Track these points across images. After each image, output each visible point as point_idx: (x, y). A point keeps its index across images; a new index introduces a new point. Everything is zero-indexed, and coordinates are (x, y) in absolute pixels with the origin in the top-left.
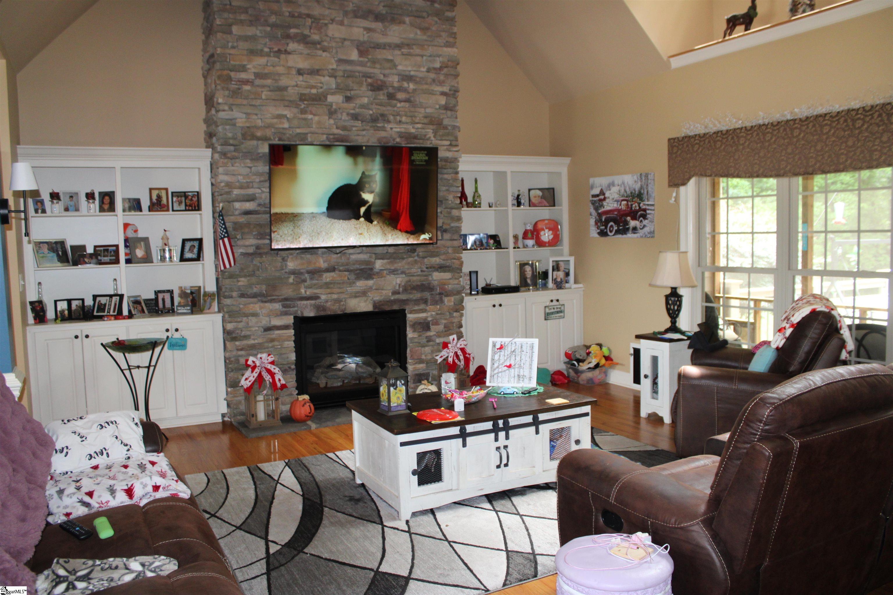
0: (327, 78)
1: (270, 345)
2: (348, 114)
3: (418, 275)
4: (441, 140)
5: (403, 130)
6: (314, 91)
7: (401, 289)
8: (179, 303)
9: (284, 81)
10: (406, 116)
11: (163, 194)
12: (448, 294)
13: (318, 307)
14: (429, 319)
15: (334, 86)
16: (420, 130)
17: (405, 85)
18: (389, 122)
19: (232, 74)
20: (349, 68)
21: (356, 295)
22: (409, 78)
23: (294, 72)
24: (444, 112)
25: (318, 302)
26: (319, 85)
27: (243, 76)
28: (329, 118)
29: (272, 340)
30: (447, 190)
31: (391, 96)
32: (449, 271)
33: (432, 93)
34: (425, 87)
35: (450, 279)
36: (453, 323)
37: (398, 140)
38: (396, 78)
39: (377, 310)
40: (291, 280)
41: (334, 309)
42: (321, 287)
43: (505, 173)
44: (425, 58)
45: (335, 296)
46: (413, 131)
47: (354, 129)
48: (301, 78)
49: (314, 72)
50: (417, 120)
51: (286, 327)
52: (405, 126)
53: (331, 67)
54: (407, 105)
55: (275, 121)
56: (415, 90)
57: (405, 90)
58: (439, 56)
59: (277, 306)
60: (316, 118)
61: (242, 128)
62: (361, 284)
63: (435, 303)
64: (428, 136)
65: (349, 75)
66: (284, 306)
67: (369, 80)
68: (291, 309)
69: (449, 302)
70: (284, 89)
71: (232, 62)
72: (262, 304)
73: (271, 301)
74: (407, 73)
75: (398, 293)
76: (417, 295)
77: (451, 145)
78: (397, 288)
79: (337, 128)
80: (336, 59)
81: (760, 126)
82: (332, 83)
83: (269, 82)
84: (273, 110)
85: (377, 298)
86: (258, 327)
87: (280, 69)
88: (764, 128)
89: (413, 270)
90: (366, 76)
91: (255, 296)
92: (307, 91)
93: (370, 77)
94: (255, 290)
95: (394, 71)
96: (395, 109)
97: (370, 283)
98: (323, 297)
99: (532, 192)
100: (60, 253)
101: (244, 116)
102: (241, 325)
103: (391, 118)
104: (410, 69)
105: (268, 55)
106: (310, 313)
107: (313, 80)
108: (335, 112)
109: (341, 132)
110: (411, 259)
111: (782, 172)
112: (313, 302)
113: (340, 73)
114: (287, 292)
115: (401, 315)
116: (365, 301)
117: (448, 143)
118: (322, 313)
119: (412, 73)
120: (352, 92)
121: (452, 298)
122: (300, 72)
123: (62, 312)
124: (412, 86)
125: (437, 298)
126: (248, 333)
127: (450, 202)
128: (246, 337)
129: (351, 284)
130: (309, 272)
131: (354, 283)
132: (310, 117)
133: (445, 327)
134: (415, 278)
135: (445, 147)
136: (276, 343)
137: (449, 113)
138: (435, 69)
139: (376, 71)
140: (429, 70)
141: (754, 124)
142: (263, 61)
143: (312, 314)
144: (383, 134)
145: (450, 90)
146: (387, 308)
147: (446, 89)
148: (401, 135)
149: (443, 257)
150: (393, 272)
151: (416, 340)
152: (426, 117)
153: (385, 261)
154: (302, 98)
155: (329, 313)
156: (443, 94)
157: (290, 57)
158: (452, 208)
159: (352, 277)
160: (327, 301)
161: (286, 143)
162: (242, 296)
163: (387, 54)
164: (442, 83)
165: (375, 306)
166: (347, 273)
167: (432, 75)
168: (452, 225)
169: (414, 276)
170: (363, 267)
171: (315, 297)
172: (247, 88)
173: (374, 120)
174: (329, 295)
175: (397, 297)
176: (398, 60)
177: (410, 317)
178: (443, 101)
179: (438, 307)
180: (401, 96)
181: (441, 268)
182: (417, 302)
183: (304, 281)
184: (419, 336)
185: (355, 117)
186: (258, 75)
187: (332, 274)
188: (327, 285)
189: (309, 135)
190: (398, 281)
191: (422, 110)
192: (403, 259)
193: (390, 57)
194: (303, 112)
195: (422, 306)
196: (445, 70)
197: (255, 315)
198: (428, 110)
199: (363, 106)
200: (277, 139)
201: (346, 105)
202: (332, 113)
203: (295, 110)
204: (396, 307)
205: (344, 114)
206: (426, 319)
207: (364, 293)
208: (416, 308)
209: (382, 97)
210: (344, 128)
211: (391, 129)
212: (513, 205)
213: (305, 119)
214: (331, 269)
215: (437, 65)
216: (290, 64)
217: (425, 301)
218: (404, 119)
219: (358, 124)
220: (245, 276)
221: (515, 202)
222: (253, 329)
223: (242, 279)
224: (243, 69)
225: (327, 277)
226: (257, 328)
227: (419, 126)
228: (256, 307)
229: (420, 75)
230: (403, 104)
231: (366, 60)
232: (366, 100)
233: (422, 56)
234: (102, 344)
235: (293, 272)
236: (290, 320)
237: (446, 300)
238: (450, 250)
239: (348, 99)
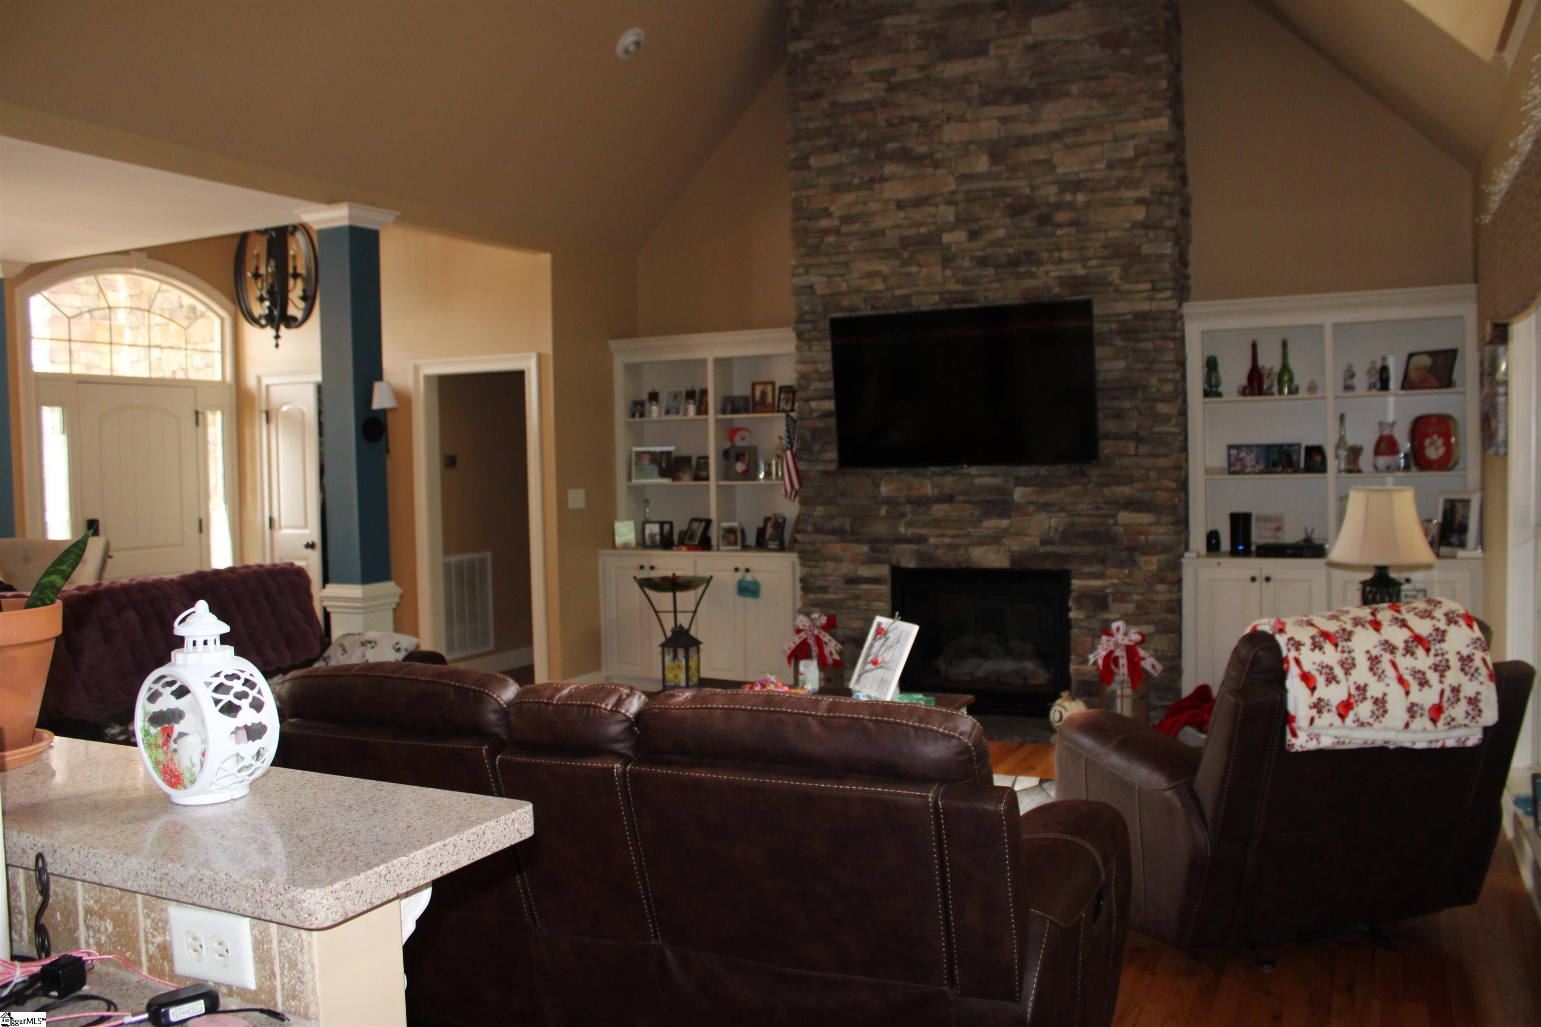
0: (942, 208)
1: (853, 604)
2: (972, 258)
3: (1089, 516)
4: (1137, 282)
5: (1064, 273)
6: (923, 230)
7: (1058, 536)
9: (878, 223)
10: (1070, 249)
11: (769, 388)
12: (1148, 549)
13: (920, 556)
14: (1109, 591)
15: (951, 218)
16: (1094, 270)
17: (1068, 197)
18: (1039, 263)
19: (811, 224)
20: (974, 186)
21: (981, 542)
22: (1077, 185)
23: (893, 206)
24: (1143, 232)
25: (923, 547)
26: (930, 220)
27: (824, 223)
28: (944, 268)
29: (857, 597)
30: (1146, 370)
31: (1044, 220)
32: (1148, 510)
33: (1119, 203)
34: (1106, 195)
35: (1151, 524)
36: (1152, 601)
37: (1056, 290)
38: (1053, 190)
39: (1016, 567)
40: (883, 512)
41: (946, 559)
42: (926, 525)
43: (1321, 326)
44: (1106, 145)
45: (947, 540)
46: (1081, 271)
47: (984, 280)
48: (902, 214)
49: (919, 202)
50: (1090, 253)
51: (876, 581)
52: (1067, 266)
53: (946, 189)
54: (1073, 230)
55: (865, 281)
56: (1087, 204)
57: (1070, 206)
58: (1133, 137)
59: (865, 548)
60: (924, 271)
61: (823, 296)
62: (991, 524)
63: (1121, 564)
64: (1109, 279)
65: (972, 198)
66: (873, 550)
67: (1008, 200)
68: (883, 556)
69: (1151, 564)
70: (882, 233)
71: (811, 207)
72: (844, 545)
73: (857, 541)
74: (1075, 178)
75: (1053, 543)
76: (1088, 549)
77: (1153, 289)
78: (1052, 533)
79: (957, 282)
80: (956, 176)
82: (948, 213)
83: (856, 227)
84: (862, 266)
85: (1016, 548)
86: (838, 576)
87: (874, 206)
89: (1080, 507)
90: (1001, 193)
91: (833, 532)
92: (912, 232)
93: (1008, 195)
94: (836, 523)
95: (1050, 178)
96: (1053, 240)
97: (1004, 523)
98: (932, 541)
99: (1415, 360)
100: (664, 465)
101: (825, 280)
102: (816, 571)
103: (1045, 255)
104: (1076, 169)
105: (858, 188)
106: (909, 563)
107: (917, 215)
108: (954, 257)
109: (959, 287)
110: (1075, 488)
112: (914, 547)
113: (960, 197)
114: (881, 529)
115: (1061, 578)
116: (997, 552)
117: (1148, 286)
118: (928, 565)
119: (1082, 176)
120: (982, 223)
121: (1155, 559)
122: (900, 205)
123: (652, 536)
124: (1080, 198)
125: (1124, 555)
126: (823, 583)
127: (1154, 390)
128: (824, 589)
129: (977, 522)
130: (910, 501)
131: (981, 522)
132: (914, 269)
133: (1138, 607)
134: (1081, 520)
135: (1144, 295)
136: (862, 603)
137: (1151, 233)
138: (1122, 161)
139: (1022, 185)
140: (1111, 166)
142: (850, 198)
143: (912, 565)
144: (1030, 283)
145: (1152, 193)
146: (1035, 566)
147: (1144, 193)
148: (1063, 281)
149: (1138, 486)
150: (1047, 507)
151: (1084, 624)
152: (1105, 247)
153: (1030, 489)
154: (904, 243)
155: (938, 565)
156: (1140, 201)
157: (887, 186)
158: (1156, 401)
159: (977, 513)
160: (937, 547)
161: (882, 312)
162: (818, 530)
163: (1039, 153)
164: (1134, 184)
165: (1013, 561)
166: (968, 506)
167: (1120, 173)
168: (1156, 429)
169: (1080, 515)
170: (993, 497)
171: (921, 540)
172: (831, 239)
173: (1014, 262)
174: (940, 539)
175: (1049, 548)
176: (1057, 159)
177: (1076, 583)
178: (1139, 214)
179: (1127, 571)
180: (1061, 217)
181: (1131, 505)
182: (1087, 559)
183: (903, 515)
184: (1088, 618)
185: (982, 262)
186: (845, 220)
187: (946, 507)
188: (936, 523)
189: (914, 297)
190: (1053, 522)
191: (1101, 236)
192: (1062, 486)
193: (1042, 157)
194: (906, 263)
195: (1097, 568)
196: (1142, 161)
197: (836, 559)
198: (1112, 234)
199: (994, 244)
200: (869, 307)
201: (972, 245)
202: (947, 260)
203: (896, 263)
204: (1048, 565)
205: (967, 260)
206: (1102, 589)
207: (995, 539)
208: (1086, 570)
209: (1028, 222)
210: (965, 281)
211: (1047, 273)
213: (909, 274)
214: (949, 499)
215: (1129, 153)
216: (886, 195)
217: (1103, 561)
218: (1065, 255)
219: (990, 271)
220: (822, 504)
222: (831, 579)
223: (819, 508)
224: (827, 213)
225: (939, 510)
226: (835, 578)
227: (1093, 263)
228: (836, 548)
229: (1096, 175)
230: (1065, 230)
231: (1003, 167)
232: (1001, 233)
233: (1101, 143)
234: (635, 578)
235: (889, 501)
236: (884, 571)
237: (1142, 559)
238: (1152, 474)
239: (973, 235)
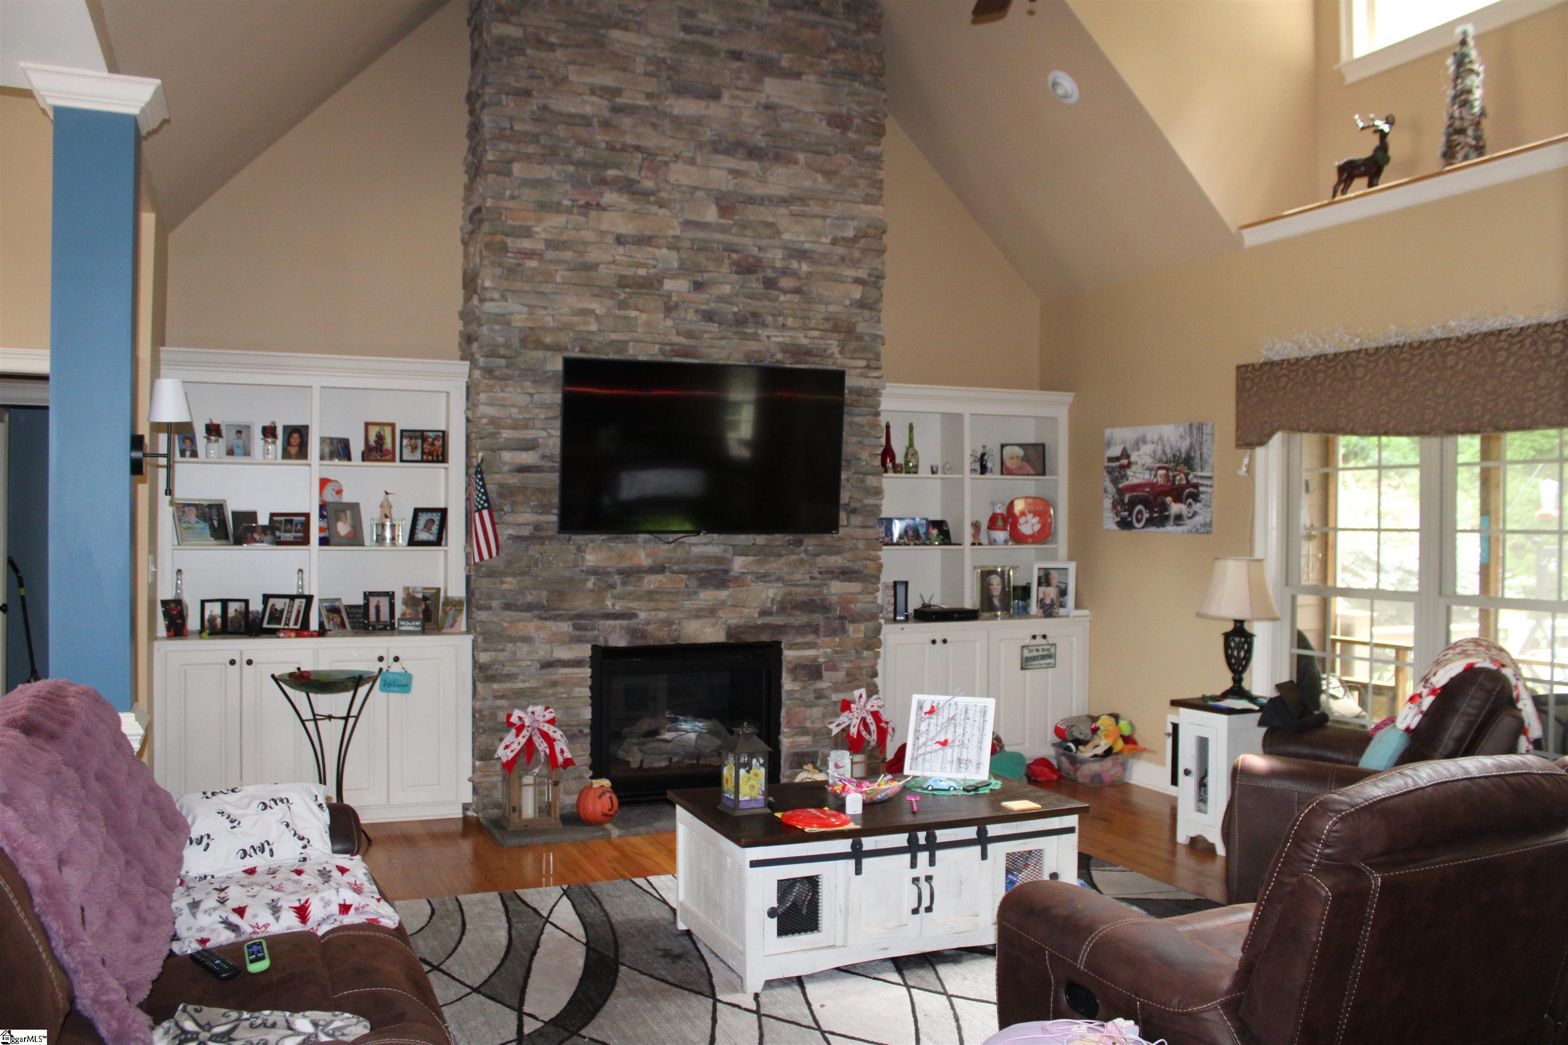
0: (664, 251)
1: (550, 692)
2: (696, 311)
3: (806, 585)
4: (853, 358)
5: (788, 340)
6: (642, 272)
7: (775, 607)
8: (404, 614)
9: (594, 255)
10: (794, 316)
11: (387, 432)
12: (856, 619)
13: (633, 632)
14: (821, 660)
15: (676, 265)
16: (816, 341)
17: (795, 265)
18: (765, 325)
19: (509, 241)
20: (701, 235)
21: (698, 614)
22: (802, 254)
23: (610, 240)
24: (859, 311)
25: (633, 622)
26: (651, 262)
27: (526, 244)
28: (666, 317)
29: (554, 684)
30: (860, 443)
31: (770, 284)
32: (857, 580)
33: (839, 280)
34: (827, 269)
35: (859, 593)
36: (861, 668)
37: (779, 356)
38: (779, 254)
39: (732, 641)
40: (590, 585)
41: (660, 636)
42: (639, 598)
43: (960, 416)
44: (828, 221)
45: (662, 615)
46: (804, 342)
47: (706, 336)
48: (621, 250)
49: (642, 241)
50: (812, 324)
51: (577, 663)
52: (791, 333)
53: (671, 233)
54: (796, 298)
55: (575, 319)
56: (810, 274)
57: (794, 274)
58: (853, 218)
59: (566, 627)
60: (644, 317)
61: (521, 329)
62: (707, 596)
63: (833, 633)
64: (829, 352)
65: (702, 247)
66: (576, 627)
67: (735, 256)
68: (588, 634)
69: (857, 632)
70: (594, 267)
71: (510, 222)
72: (540, 623)
73: (555, 618)
74: (798, 246)
75: (770, 613)
76: (801, 618)
77: (868, 367)
78: (769, 604)
79: (678, 334)
80: (680, 220)
81: (1391, 348)
82: (673, 259)
83: (568, 255)
84: (572, 301)
85: (733, 621)
86: (532, 661)
87: (588, 235)
88: (1397, 351)
89: (797, 576)
90: (730, 248)
91: (529, 608)
92: (630, 272)
93: (735, 251)
94: (529, 598)
95: (776, 242)
96: (777, 304)
97: (723, 594)
98: (643, 615)
99: (1007, 450)
100: (215, 523)
101: (525, 310)
102: (502, 656)
103: (769, 319)
104: (802, 238)
105: (569, 211)
106: (619, 641)
107: (641, 254)
108: (677, 306)
109: (684, 341)
110: (793, 557)
111: (1427, 427)
112: (625, 623)
113: (687, 244)
114: (583, 604)
115: (773, 650)
116: (714, 625)
117: (863, 363)
118: (640, 642)
119: (807, 246)
120: (706, 276)
121: (862, 627)
122: (620, 240)
123: (212, 619)
124: (805, 267)
125: (836, 623)
126: (514, 670)
127: (864, 463)
128: (510, 677)
129: (692, 594)
130: (620, 572)
131: (696, 593)
132: (633, 314)
133: (848, 675)
134: (799, 590)
135: (859, 371)
136: (560, 689)
137: (866, 313)
138: (844, 239)
139: (748, 243)
140: (834, 242)
141: (1381, 344)
142: (559, 220)
143: (622, 643)
144: (753, 346)
145: (869, 275)
146: (750, 639)
147: (862, 273)
148: (785, 349)
149: (848, 555)
150: (763, 577)
151: (797, 695)
152: (827, 320)
153: (750, 558)
154: (623, 282)
155: (651, 642)
156: (858, 281)
157: (606, 215)
158: (866, 474)
159: (693, 583)
160: (648, 623)
161: (592, 356)
162: (508, 607)
163: (766, 214)
164: (855, 263)
165: (730, 632)
166: (684, 576)
167: (840, 250)
168: (867, 501)
169: (796, 585)
170: (711, 567)
171: (629, 615)
172: (533, 264)
173: (740, 321)
174: (653, 613)
175: (767, 620)
176: (783, 223)
177: (789, 654)
178: (857, 293)
179: (838, 640)
180: (786, 283)
181: (846, 574)
182: (801, 630)
183: (612, 586)
184: (803, 688)
185: (709, 316)
186: (552, 244)
187: (660, 577)
188: (650, 595)
189: (631, 344)
190: (771, 593)
191: (822, 308)
192: (780, 556)
193: (770, 219)
194: (623, 305)
195: (810, 638)
196: (863, 242)
197: (527, 640)
198: (832, 308)
199: (720, 299)
200: (577, 349)
201: (694, 296)
202: (670, 308)
203: (609, 303)
204: (765, 638)
205: (691, 311)
206: (815, 658)
207: (711, 612)
208: (800, 640)
209: (755, 284)
210: (690, 334)
211: (769, 337)
212: (973, 471)
213: (626, 318)
214: (658, 569)
215: (850, 234)
216: (605, 226)
217: (816, 630)
218: (790, 322)
219: (714, 327)
220: (514, 574)
221: (977, 466)
222: (524, 664)
223: (509, 579)
224: (527, 233)
225: (651, 582)
226: (529, 663)
227: (816, 333)
228: (530, 626)
229: (821, 249)
230: (789, 296)
231: (731, 222)
232: (727, 289)
233: (825, 218)
234: (273, 676)
235: (594, 571)
236: (585, 651)
237: (851, 628)
238: (861, 544)
239: (698, 286)
